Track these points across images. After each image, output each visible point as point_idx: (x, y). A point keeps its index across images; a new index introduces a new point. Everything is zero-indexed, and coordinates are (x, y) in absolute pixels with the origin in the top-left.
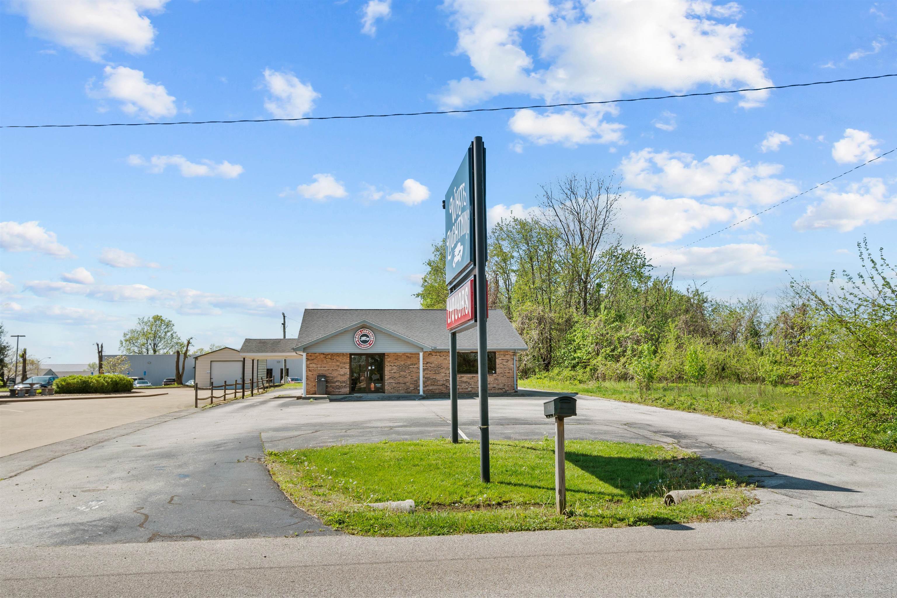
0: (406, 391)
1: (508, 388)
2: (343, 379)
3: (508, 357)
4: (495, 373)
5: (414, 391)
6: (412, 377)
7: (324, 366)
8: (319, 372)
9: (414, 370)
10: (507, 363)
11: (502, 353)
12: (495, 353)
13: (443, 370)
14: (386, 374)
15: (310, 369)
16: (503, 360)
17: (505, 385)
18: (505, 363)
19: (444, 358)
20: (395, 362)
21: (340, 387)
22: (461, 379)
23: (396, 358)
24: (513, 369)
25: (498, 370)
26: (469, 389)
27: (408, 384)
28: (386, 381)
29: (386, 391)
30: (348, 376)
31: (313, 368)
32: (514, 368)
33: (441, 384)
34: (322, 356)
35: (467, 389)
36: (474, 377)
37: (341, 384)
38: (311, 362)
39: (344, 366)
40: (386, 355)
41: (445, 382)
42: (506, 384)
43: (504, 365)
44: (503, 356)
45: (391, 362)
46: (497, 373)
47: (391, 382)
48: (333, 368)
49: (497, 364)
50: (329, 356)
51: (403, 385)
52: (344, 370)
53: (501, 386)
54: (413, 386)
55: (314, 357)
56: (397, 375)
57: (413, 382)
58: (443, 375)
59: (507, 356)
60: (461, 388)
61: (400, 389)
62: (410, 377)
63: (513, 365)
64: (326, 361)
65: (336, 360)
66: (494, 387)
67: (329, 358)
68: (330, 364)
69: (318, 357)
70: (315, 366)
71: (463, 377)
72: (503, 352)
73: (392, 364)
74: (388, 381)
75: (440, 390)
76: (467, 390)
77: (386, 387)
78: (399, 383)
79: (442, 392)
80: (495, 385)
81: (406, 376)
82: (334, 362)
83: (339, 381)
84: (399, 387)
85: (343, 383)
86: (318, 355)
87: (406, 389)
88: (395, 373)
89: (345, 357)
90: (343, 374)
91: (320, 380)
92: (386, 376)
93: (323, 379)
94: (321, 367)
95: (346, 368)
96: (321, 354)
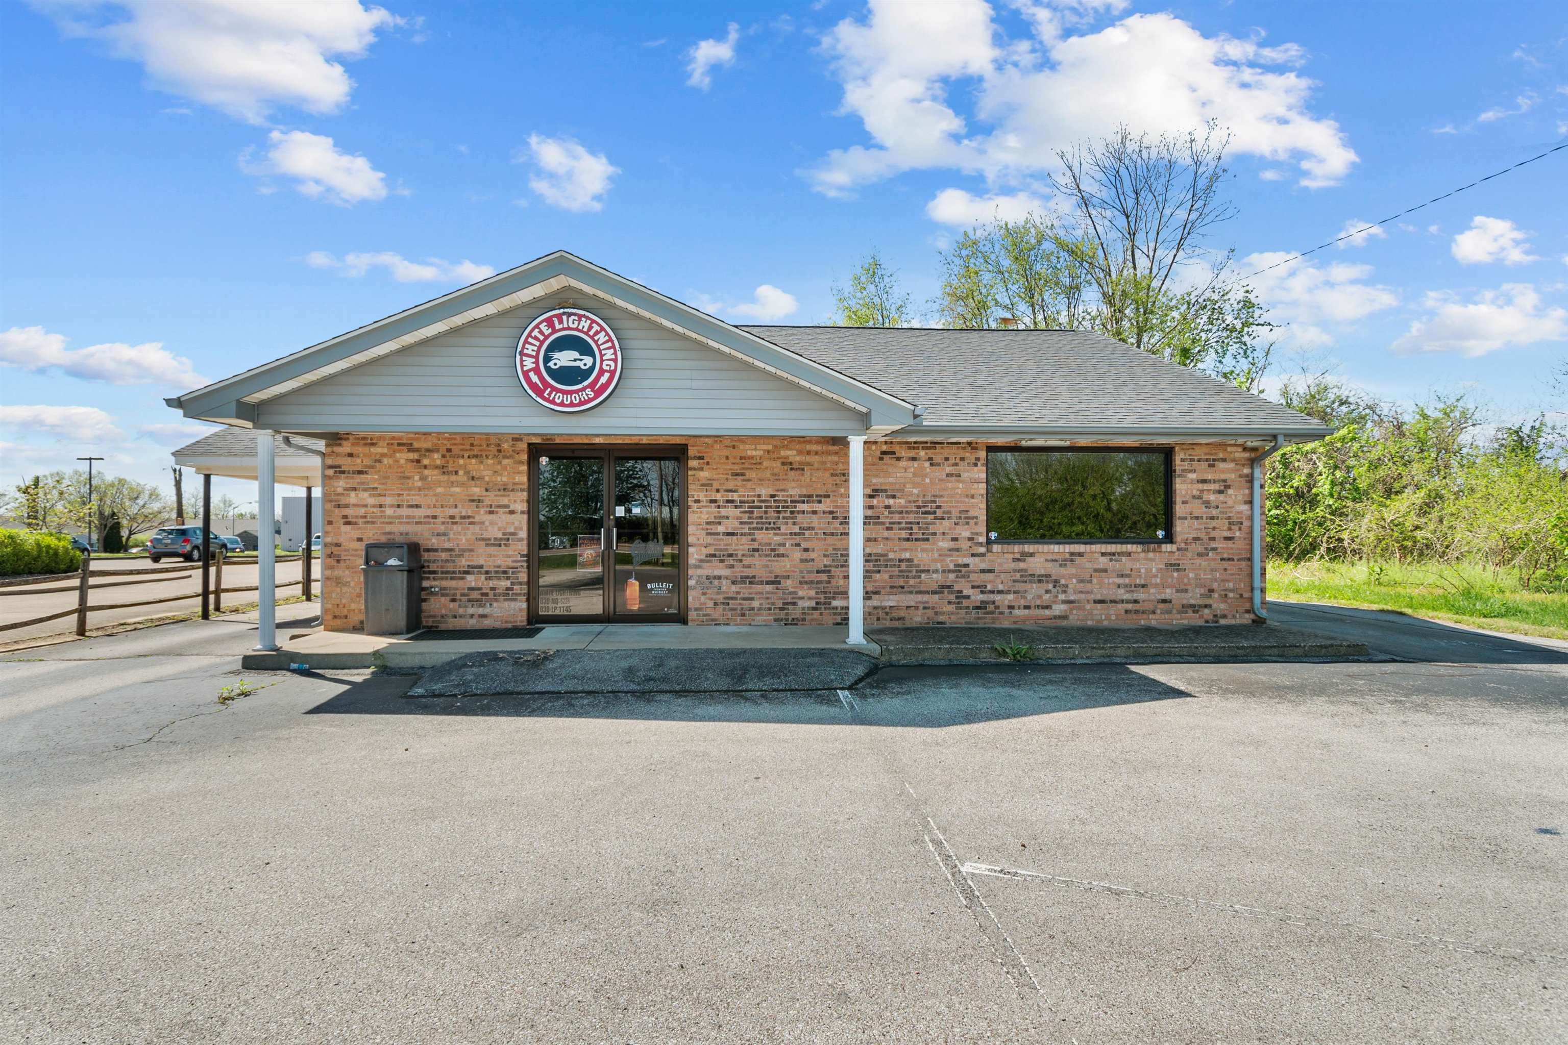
0: (782, 614)
1: (1222, 606)
2: (499, 563)
3: (1227, 471)
4: (1169, 538)
5: (816, 614)
6: (805, 555)
7: (416, 500)
8: (388, 528)
9: (815, 521)
10: (1221, 497)
11: (1199, 452)
12: (1168, 453)
13: (946, 523)
14: (691, 539)
15: (349, 512)
16: (1204, 481)
17: (1211, 591)
18: (1212, 497)
19: (948, 469)
20: (731, 485)
21: (484, 597)
22: (1022, 565)
23: (737, 468)
24: (1246, 523)
25: (1181, 528)
26: (1059, 609)
27: (789, 582)
28: (690, 572)
29: (692, 615)
30: (523, 547)
31: (362, 511)
32: (1251, 518)
33: (935, 587)
34: (403, 456)
35: (1048, 607)
36: (1080, 555)
37: (491, 584)
38: (353, 483)
39: (505, 501)
40: (692, 452)
41: (952, 576)
42: (1215, 586)
43: (1207, 504)
44: (1204, 465)
45: (716, 485)
46: (1178, 538)
47: (717, 573)
48: (452, 511)
49: (1178, 499)
50: (436, 456)
51: (769, 588)
52: (502, 518)
53: (1194, 597)
54: (812, 593)
55: (367, 462)
56: (741, 545)
57: (814, 577)
58: (945, 544)
59: (1222, 465)
60: (1023, 602)
61: (756, 604)
62: (797, 555)
63: (1245, 508)
64: (423, 478)
65: (467, 473)
66: (1164, 601)
67: (437, 467)
68: (440, 490)
69: (385, 461)
70: (371, 501)
71: (1032, 555)
72: (1205, 449)
73: (718, 496)
74: (699, 572)
75: (930, 613)
76: (1047, 612)
77: (694, 598)
78: (751, 580)
79: (941, 618)
80: (1168, 593)
81: (782, 550)
82: (462, 485)
83: (481, 567)
84: (752, 599)
85: (499, 579)
86: (385, 450)
87: (781, 609)
88: (729, 534)
89: (506, 462)
90: (500, 535)
91: (380, 564)
92: (691, 550)
93: (392, 562)
94: (399, 506)
95: (512, 512)
96: (399, 444)
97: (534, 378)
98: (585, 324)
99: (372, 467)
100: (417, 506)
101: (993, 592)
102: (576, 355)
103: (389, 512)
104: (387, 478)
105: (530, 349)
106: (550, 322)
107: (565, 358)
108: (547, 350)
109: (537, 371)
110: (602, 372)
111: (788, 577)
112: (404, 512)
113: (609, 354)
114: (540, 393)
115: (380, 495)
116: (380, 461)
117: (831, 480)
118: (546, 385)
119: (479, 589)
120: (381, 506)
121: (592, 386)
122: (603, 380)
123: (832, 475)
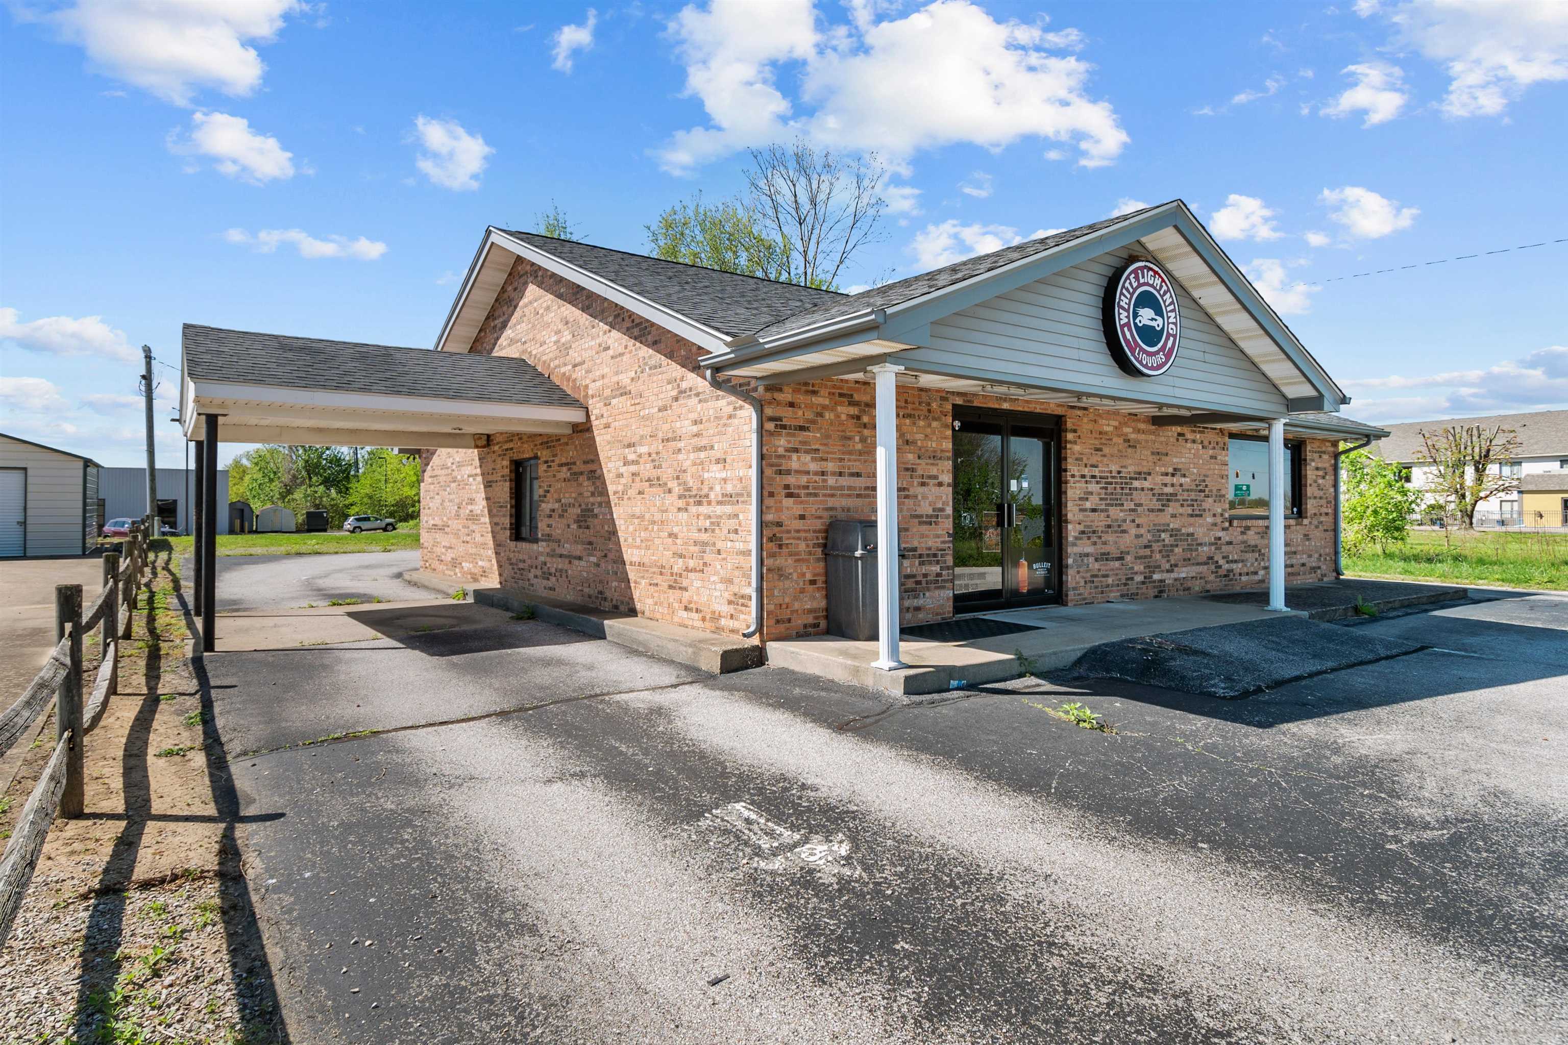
2: (930, 544)
3: (1326, 461)
4: (1300, 513)
6: (1138, 531)
7: (856, 467)
8: (831, 502)
9: (1143, 498)
10: (1324, 482)
11: (1317, 446)
13: (1210, 500)
14: (1070, 516)
15: (791, 480)
17: (1320, 555)
18: (1321, 481)
19: (1211, 452)
20: (1094, 460)
22: (1244, 538)
23: (1097, 443)
24: (1333, 502)
25: (1309, 506)
27: (1129, 558)
28: (1069, 549)
29: (1070, 595)
30: (949, 525)
31: (804, 480)
32: (1335, 498)
33: (1205, 558)
37: (925, 569)
38: (794, 442)
39: (934, 471)
40: (1069, 424)
41: (1213, 548)
42: (1322, 551)
43: (1319, 486)
44: (1318, 456)
45: (1085, 461)
46: (1309, 514)
47: (1086, 550)
49: (1308, 483)
51: (1117, 564)
52: (932, 491)
53: (1314, 560)
54: (1142, 567)
55: (810, 415)
56: (1100, 521)
57: (1142, 552)
58: (1209, 520)
59: (1325, 456)
60: (1245, 569)
61: (1110, 581)
63: (1334, 489)
66: (1302, 565)
69: (827, 415)
70: (813, 467)
71: (1249, 528)
73: (1086, 471)
74: (1075, 549)
75: (1202, 581)
76: (1255, 578)
77: (1072, 578)
78: (1107, 556)
79: (1207, 586)
80: (1305, 558)
81: (1124, 526)
83: (915, 549)
84: (1106, 576)
85: (930, 563)
86: (827, 402)
87: (1125, 585)
88: (1094, 510)
89: (935, 424)
90: (930, 512)
92: (1070, 527)
94: (840, 474)
95: (940, 484)
96: (841, 395)
97: (1126, 333)
98: (1157, 282)
99: (813, 422)
100: (858, 475)
101: (1232, 561)
102: (1152, 313)
103: (831, 481)
104: (828, 437)
105: (1124, 302)
106: (1136, 274)
107: (1146, 316)
108: (1136, 306)
109: (1129, 326)
110: (1169, 335)
111: (1128, 553)
112: (845, 481)
113: (1173, 317)
114: (1132, 351)
115: (822, 459)
116: (821, 415)
117: (1151, 458)
118: (1136, 343)
119: (914, 576)
120: (823, 473)
121: (1163, 349)
122: (1170, 343)
123: (1153, 453)
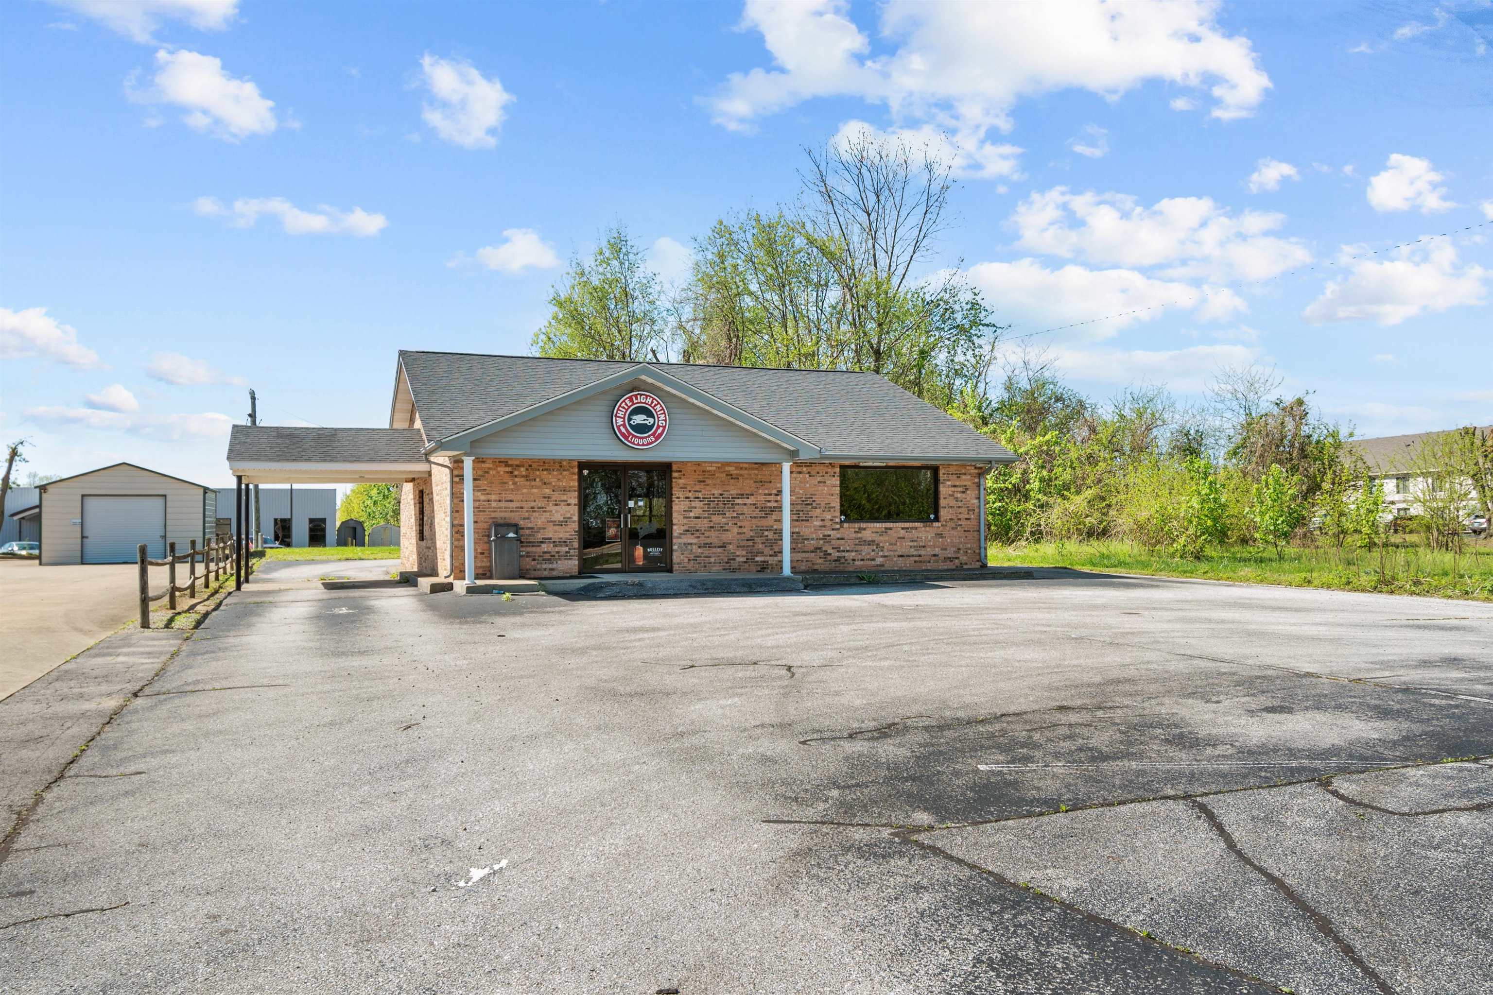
0: (727, 566)
1: (965, 558)
2: (561, 536)
3: (966, 480)
4: (937, 519)
5: (747, 565)
6: (740, 530)
7: (510, 497)
8: (493, 515)
9: (745, 510)
10: (964, 495)
11: (952, 470)
12: (935, 470)
13: (818, 510)
14: (675, 521)
16: (955, 486)
17: (959, 549)
18: (959, 495)
19: (819, 479)
20: (697, 488)
21: (551, 558)
22: (859, 535)
23: (701, 478)
24: (977, 510)
25: (943, 513)
26: (879, 560)
27: (731, 547)
28: (674, 541)
29: (676, 567)
30: (576, 526)
31: (477, 504)
32: (979, 507)
33: (812, 549)
34: (502, 469)
35: (873, 560)
36: (890, 529)
37: (557, 549)
39: (564, 498)
40: (674, 468)
41: (821, 542)
42: (961, 546)
43: (957, 499)
44: (955, 476)
45: (689, 488)
46: (942, 519)
47: (690, 541)
48: (532, 504)
49: (942, 497)
50: (522, 469)
51: (719, 550)
52: (563, 508)
53: (950, 553)
54: (744, 553)
56: (703, 524)
57: (745, 543)
58: (818, 523)
59: (964, 477)
60: (860, 557)
61: (712, 560)
62: (736, 530)
63: (976, 501)
64: (515, 483)
65: (541, 480)
66: (935, 555)
67: (523, 476)
68: (525, 491)
69: (491, 472)
71: (865, 529)
72: (955, 468)
73: (690, 495)
74: (680, 541)
75: (809, 564)
76: (873, 563)
77: (676, 557)
78: (709, 545)
79: (816, 567)
80: (937, 551)
81: (727, 527)
82: (538, 487)
83: (551, 539)
84: (710, 557)
85: (561, 546)
86: (491, 466)
87: (727, 563)
88: (696, 518)
89: (565, 473)
90: (562, 519)
91: (503, 537)
92: (675, 527)
93: (511, 535)
94: (500, 501)
95: (569, 505)
96: (500, 462)
97: (623, 430)
98: (649, 400)
99: (483, 476)
100: (511, 501)
101: (843, 551)
102: (645, 417)
103: (494, 504)
104: (492, 483)
105: (620, 414)
106: (631, 399)
107: (639, 419)
108: (630, 415)
109: (624, 425)
110: (659, 427)
111: (730, 543)
112: (502, 504)
113: (662, 417)
114: (626, 438)
115: (488, 494)
116: (488, 472)
117: (754, 485)
118: (630, 434)
119: (549, 552)
120: (488, 501)
121: (653, 434)
122: (659, 431)
123: (755, 482)
